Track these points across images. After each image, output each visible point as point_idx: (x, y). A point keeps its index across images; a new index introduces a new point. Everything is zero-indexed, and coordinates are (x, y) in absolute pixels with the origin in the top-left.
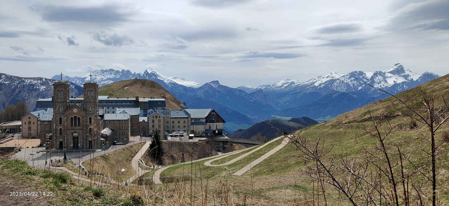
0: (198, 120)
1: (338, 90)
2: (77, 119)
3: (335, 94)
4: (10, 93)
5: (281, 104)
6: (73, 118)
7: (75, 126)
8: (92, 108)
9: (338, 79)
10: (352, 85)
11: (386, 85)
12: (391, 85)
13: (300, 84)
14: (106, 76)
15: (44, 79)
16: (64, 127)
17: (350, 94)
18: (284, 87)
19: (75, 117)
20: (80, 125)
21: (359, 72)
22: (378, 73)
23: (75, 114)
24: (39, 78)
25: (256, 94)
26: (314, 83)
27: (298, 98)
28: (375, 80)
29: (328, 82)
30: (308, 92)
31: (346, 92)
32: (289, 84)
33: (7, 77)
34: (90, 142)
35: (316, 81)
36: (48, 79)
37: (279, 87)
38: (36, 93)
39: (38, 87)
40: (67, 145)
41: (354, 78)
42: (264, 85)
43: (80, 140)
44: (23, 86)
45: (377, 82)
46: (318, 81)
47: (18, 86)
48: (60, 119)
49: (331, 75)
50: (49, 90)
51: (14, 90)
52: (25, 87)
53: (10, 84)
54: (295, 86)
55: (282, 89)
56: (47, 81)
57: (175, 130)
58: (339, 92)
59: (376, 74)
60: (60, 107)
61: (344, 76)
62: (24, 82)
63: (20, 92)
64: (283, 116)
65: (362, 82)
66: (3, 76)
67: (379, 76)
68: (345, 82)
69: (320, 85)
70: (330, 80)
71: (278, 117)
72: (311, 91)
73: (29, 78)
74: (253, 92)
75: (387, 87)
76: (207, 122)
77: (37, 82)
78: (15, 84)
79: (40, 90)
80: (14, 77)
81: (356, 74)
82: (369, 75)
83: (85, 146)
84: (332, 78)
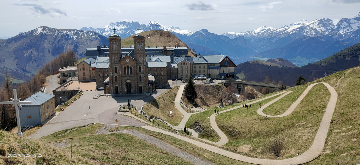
0: (213, 65)
1: (307, 35)
2: (129, 67)
3: (305, 38)
4: (53, 41)
5: (259, 47)
6: (126, 67)
7: (127, 74)
8: (141, 58)
9: (308, 26)
10: (320, 30)
11: (351, 30)
12: (355, 30)
13: (275, 30)
14: (120, 27)
15: (75, 30)
16: (118, 75)
17: (318, 38)
18: (261, 33)
19: (128, 66)
20: (132, 73)
21: (326, 19)
22: (344, 19)
23: (127, 63)
24: (72, 30)
25: (238, 39)
26: (287, 29)
27: (273, 42)
28: (341, 26)
29: (299, 28)
30: (282, 36)
31: (314, 36)
32: (266, 30)
33: (50, 29)
34: (141, 88)
35: (289, 28)
36: (79, 31)
37: (257, 33)
38: (71, 41)
39: (71, 37)
40: (122, 90)
41: (322, 25)
42: (245, 32)
43: (132, 86)
44: (61, 35)
45: (343, 27)
46: (290, 27)
47: (57, 36)
48: (116, 68)
49: (301, 22)
50: (80, 39)
51: (55, 39)
52: (62, 37)
53: (52, 34)
54: (270, 32)
55: (259, 35)
56: (78, 32)
57: (196, 74)
58: (308, 36)
59: (342, 21)
60: (115, 57)
61: (313, 23)
62: (62, 33)
63: (59, 40)
64: (260, 57)
65: (328, 28)
66: (46, 28)
67: (345, 22)
68: (314, 28)
69: (292, 31)
70: (301, 27)
71: (256, 58)
72: (284, 36)
73: (65, 30)
74: (235, 37)
75: (351, 32)
76: (221, 66)
77: (71, 33)
78: (56, 34)
79: (73, 39)
80: (54, 29)
81: (323, 21)
82: (335, 22)
83: (136, 91)
84: (303, 25)
